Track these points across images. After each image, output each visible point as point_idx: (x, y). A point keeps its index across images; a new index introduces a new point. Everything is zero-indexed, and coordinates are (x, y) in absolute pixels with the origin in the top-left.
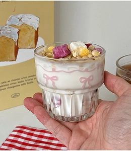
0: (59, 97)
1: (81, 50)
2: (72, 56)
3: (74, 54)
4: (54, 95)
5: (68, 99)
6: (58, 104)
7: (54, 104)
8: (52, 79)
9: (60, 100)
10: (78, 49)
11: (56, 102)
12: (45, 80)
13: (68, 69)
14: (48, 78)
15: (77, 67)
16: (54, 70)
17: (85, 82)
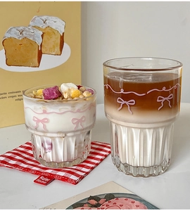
0: (50, 140)
1: (72, 91)
2: (63, 98)
3: (66, 96)
4: (45, 139)
5: (60, 142)
6: (49, 148)
7: (45, 149)
8: (43, 121)
9: (51, 144)
10: (69, 90)
11: (47, 146)
12: (34, 124)
13: (60, 110)
14: (38, 121)
15: (69, 108)
16: (45, 112)
17: (77, 123)
